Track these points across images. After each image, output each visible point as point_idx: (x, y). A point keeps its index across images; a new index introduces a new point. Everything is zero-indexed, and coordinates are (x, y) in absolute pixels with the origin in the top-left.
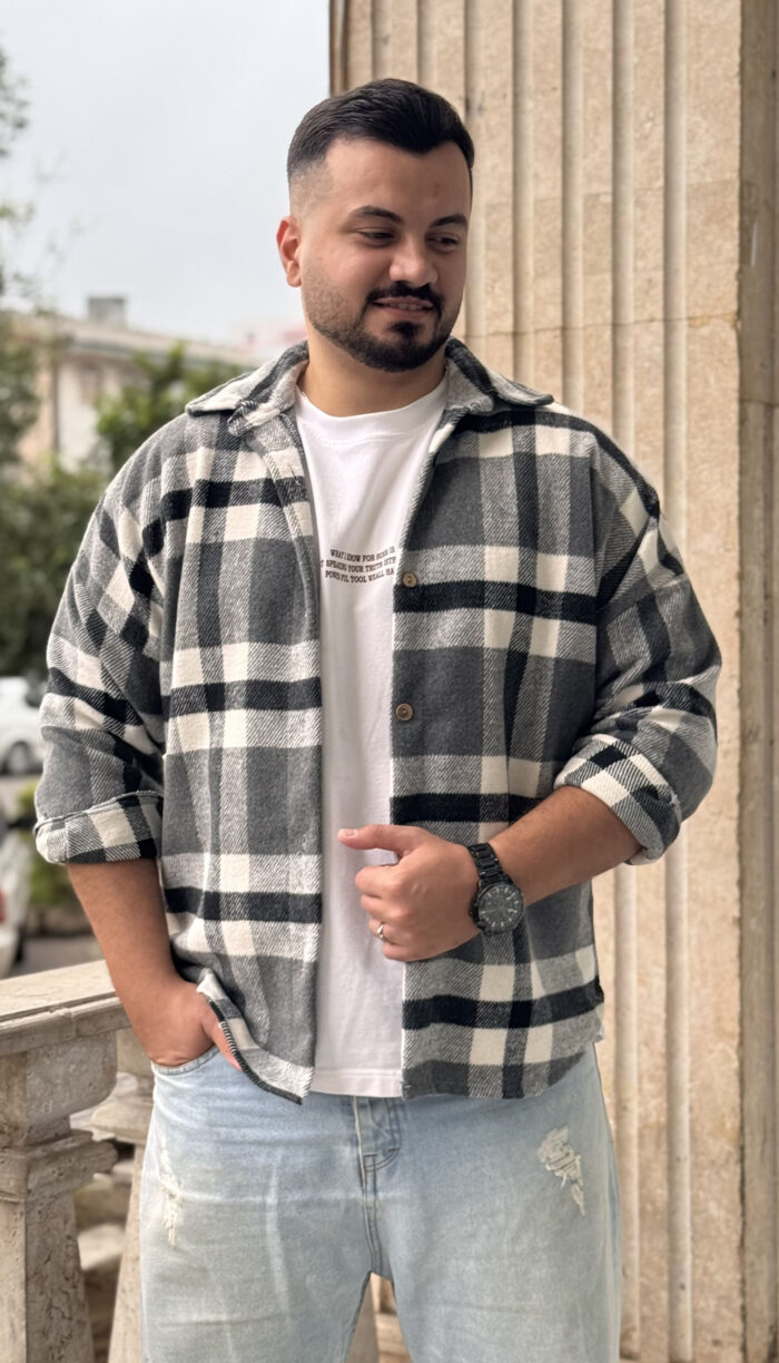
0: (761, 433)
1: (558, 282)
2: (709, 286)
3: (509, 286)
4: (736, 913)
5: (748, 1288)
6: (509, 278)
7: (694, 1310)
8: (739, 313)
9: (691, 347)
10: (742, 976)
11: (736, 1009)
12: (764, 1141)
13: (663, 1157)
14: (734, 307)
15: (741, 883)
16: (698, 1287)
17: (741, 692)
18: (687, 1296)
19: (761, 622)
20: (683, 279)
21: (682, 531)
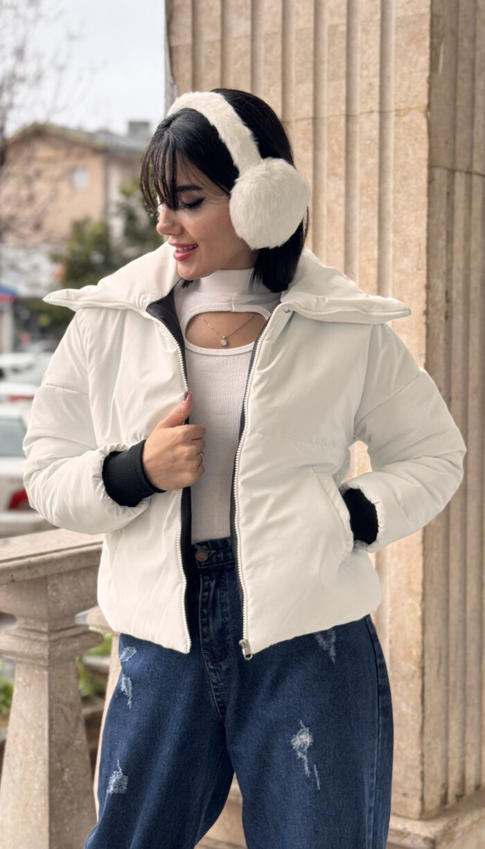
0: (445, 189)
1: (311, 86)
2: (409, 88)
5: (426, 760)
8: (429, 106)
9: (397, 130)
10: (424, 555)
11: (420, 576)
12: (440, 663)
14: (426, 102)
17: (426, 366)
19: (443, 318)
20: (393, 83)
21: (390, 257)
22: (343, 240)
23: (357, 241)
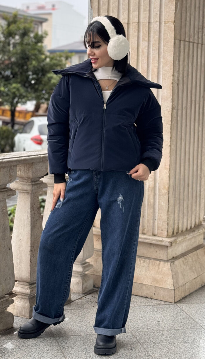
0: (178, 46)
1: (137, 13)
2: (169, 15)
3: (127, 13)
4: (170, 144)
5: (169, 219)
6: (127, 11)
7: (158, 224)
8: (175, 21)
9: (165, 28)
10: (170, 157)
11: (169, 163)
12: (173, 191)
13: (153, 194)
14: (174, 20)
15: (171, 138)
16: (159, 219)
17: (172, 99)
18: (156, 221)
19: (177, 85)
20: (163, 13)
21: (161, 66)
22: (147, 60)
23: (151, 61)
